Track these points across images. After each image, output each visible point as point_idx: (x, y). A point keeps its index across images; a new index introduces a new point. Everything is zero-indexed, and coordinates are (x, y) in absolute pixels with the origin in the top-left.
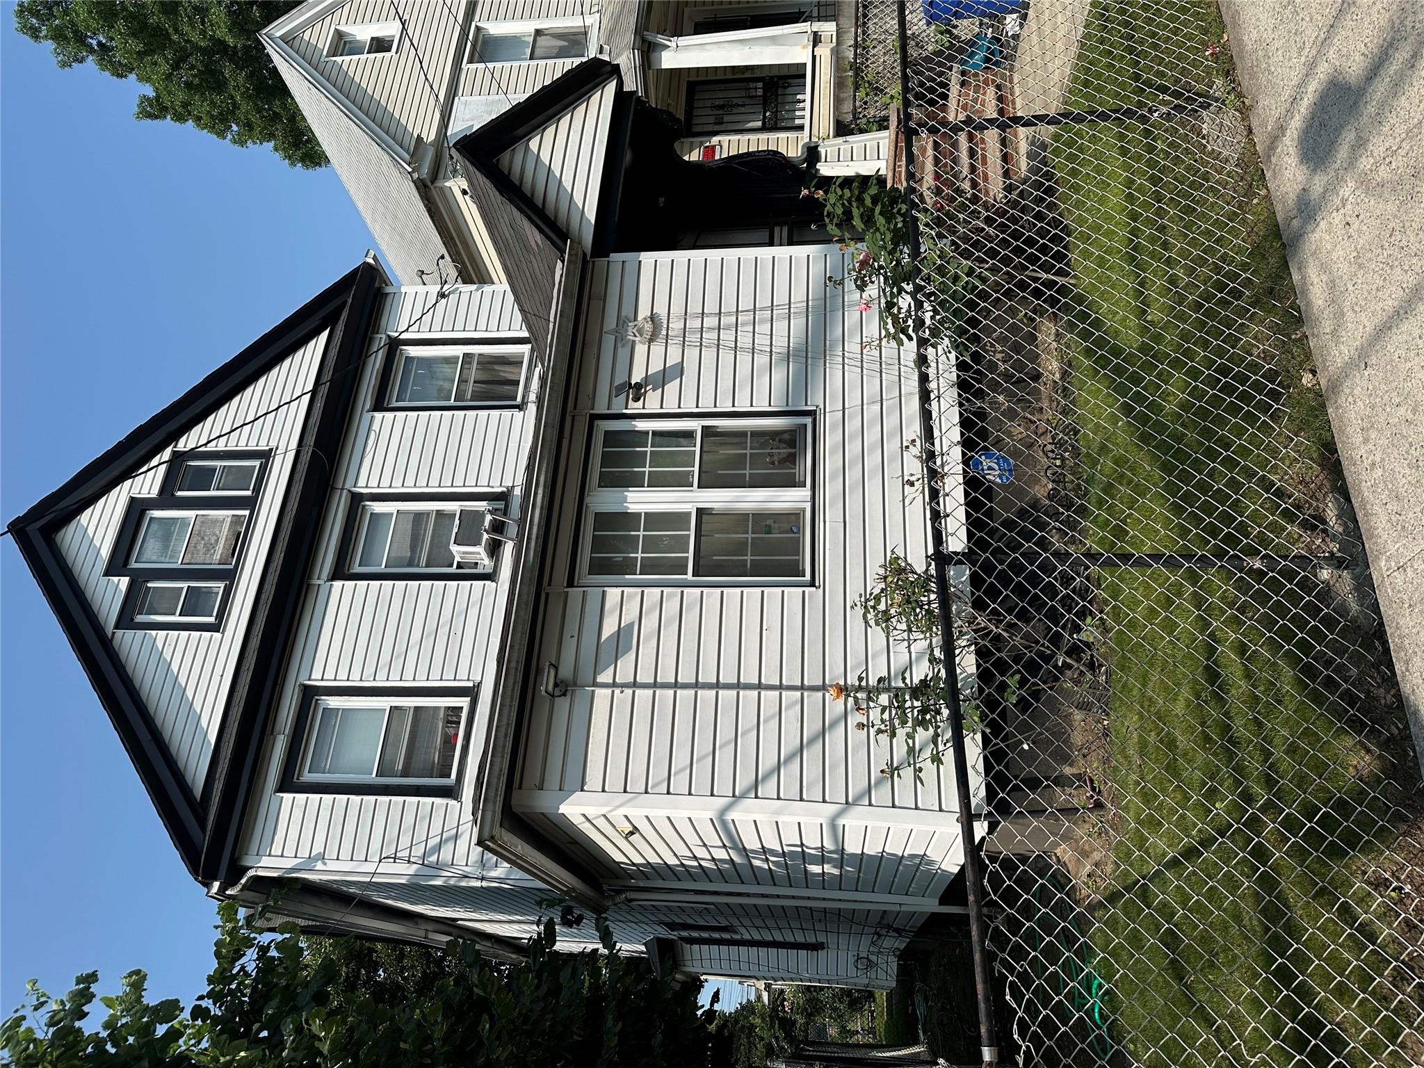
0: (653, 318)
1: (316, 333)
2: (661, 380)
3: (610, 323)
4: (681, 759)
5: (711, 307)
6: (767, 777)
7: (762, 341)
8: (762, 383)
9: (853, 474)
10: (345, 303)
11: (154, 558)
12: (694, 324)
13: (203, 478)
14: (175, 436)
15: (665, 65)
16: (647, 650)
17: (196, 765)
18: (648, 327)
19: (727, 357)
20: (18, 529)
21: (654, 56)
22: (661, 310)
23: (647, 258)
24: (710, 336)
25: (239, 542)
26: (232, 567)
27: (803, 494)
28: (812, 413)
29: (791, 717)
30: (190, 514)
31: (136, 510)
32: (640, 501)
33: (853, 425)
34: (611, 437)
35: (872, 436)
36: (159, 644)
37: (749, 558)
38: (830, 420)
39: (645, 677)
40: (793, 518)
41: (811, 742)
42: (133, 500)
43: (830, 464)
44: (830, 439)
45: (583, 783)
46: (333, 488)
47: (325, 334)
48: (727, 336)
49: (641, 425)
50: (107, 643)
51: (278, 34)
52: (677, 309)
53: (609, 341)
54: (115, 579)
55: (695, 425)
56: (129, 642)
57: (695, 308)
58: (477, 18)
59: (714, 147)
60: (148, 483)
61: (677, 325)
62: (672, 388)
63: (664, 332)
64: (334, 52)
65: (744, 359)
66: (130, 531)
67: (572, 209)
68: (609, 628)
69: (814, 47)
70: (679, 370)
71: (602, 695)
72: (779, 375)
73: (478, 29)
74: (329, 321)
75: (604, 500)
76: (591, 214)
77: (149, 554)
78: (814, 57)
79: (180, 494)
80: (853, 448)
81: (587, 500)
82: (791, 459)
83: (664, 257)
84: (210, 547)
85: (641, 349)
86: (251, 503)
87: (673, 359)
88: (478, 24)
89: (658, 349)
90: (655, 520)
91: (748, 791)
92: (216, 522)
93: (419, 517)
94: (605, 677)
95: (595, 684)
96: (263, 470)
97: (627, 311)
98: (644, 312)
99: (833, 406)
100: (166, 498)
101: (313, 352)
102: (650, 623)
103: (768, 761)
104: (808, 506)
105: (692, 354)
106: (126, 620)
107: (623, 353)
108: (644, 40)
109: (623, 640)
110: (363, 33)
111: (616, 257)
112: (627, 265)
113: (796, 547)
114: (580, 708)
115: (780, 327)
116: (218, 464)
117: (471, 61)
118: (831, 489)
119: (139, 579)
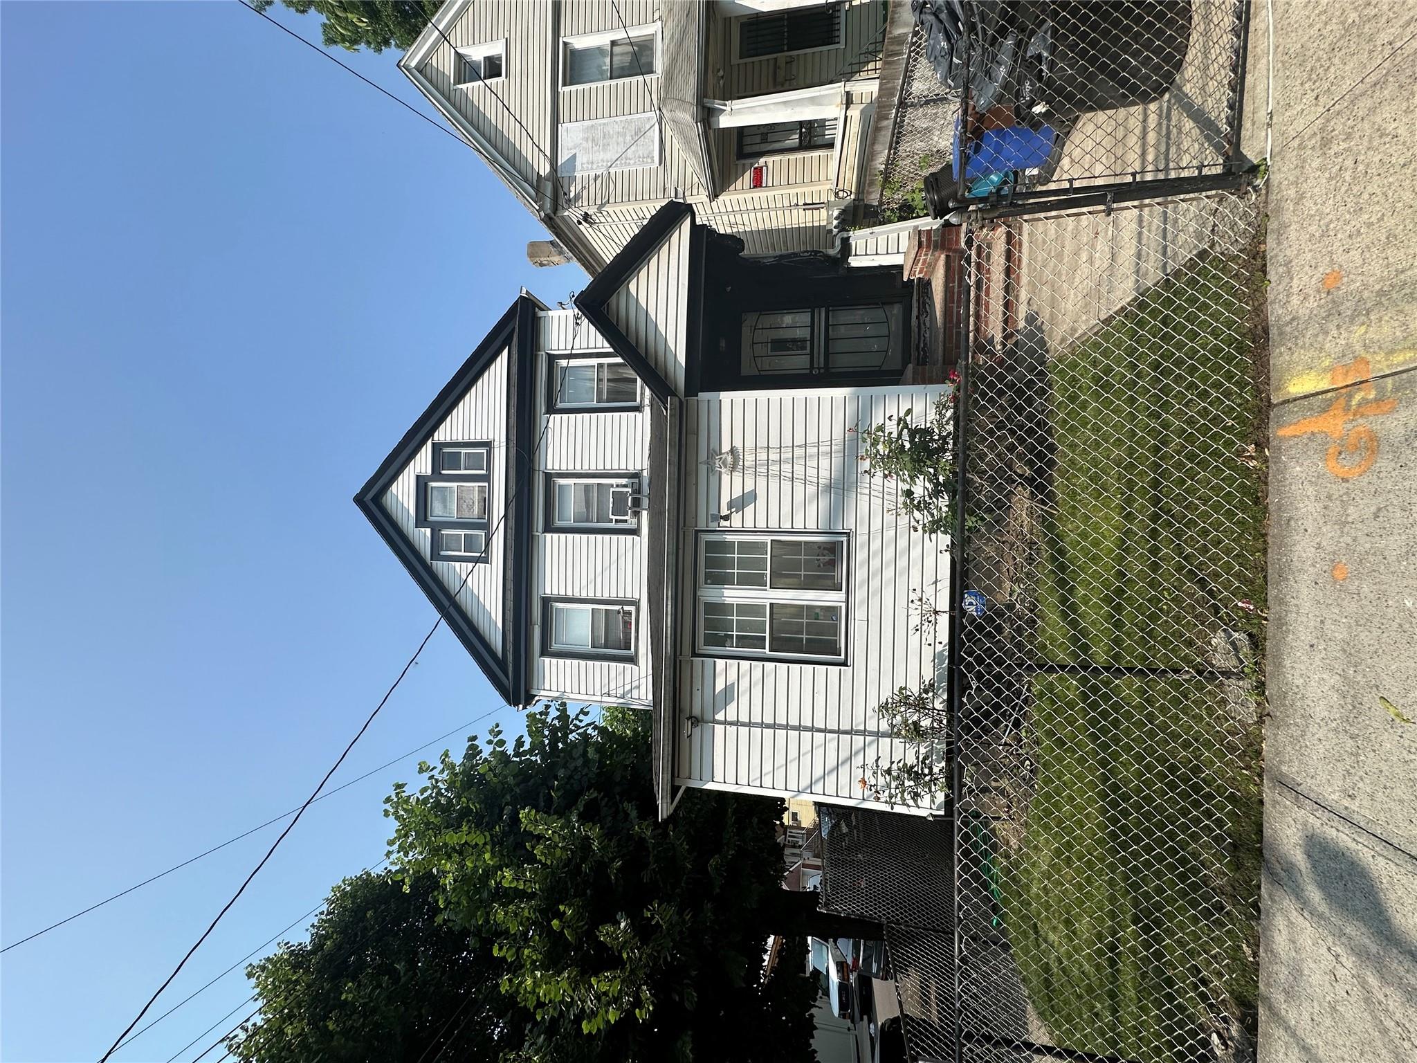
0: (733, 451)
1: (498, 352)
2: (740, 504)
3: (703, 456)
4: (768, 767)
5: (774, 443)
6: (817, 781)
7: (812, 472)
8: (811, 510)
9: (875, 583)
10: (514, 329)
11: (440, 514)
12: (762, 456)
13: (454, 461)
14: (430, 434)
15: (722, 125)
16: (744, 700)
17: (497, 641)
18: (730, 459)
19: (786, 486)
20: (359, 500)
21: (712, 120)
22: (738, 444)
23: (726, 397)
24: (774, 469)
25: (486, 504)
26: (486, 521)
27: (841, 595)
28: (848, 535)
29: (832, 746)
30: (454, 485)
31: (422, 483)
32: (733, 595)
33: (875, 545)
34: (712, 546)
35: (889, 554)
36: (458, 569)
37: (804, 636)
38: (861, 539)
39: (744, 718)
40: (832, 611)
41: (843, 763)
42: (418, 477)
43: (860, 575)
44: (860, 556)
45: (713, 777)
46: (534, 470)
47: (505, 352)
48: (786, 468)
49: (729, 538)
50: (429, 569)
51: (413, 64)
52: (750, 444)
53: (703, 469)
54: (423, 530)
55: (768, 539)
56: (440, 567)
57: (762, 442)
58: (562, 34)
59: (762, 167)
60: (423, 462)
61: (750, 459)
62: (749, 510)
63: (741, 463)
64: (459, 81)
65: (799, 487)
66: (422, 497)
67: (668, 353)
68: (720, 686)
69: (847, 109)
70: (753, 496)
71: (719, 729)
72: (824, 503)
73: (565, 44)
74: (507, 342)
75: (710, 594)
76: (682, 359)
77: (438, 511)
78: (846, 117)
79: (443, 472)
80: (875, 563)
81: (699, 593)
82: (832, 564)
83: (738, 396)
84: (471, 508)
85: (725, 479)
86: (487, 478)
87: (749, 487)
88: (565, 40)
89: (737, 477)
90: (744, 609)
91: (806, 788)
92: (471, 490)
93: (587, 488)
94: (720, 716)
95: (715, 721)
96: (489, 454)
97: (714, 444)
98: (726, 448)
99: (862, 529)
100: (437, 474)
101: (502, 363)
102: (744, 684)
103: (818, 772)
104: (843, 605)
105: (762, 482)
106: (435, 555)
107: (714, 479)
108: (704, 107)
109: (729, 694)
110: (477, 54)
111: (703, 396)
112: (711, 404)
113: (834, 630)
114: (707, 736)
115: (824, 463)
116: (463, 451)
117: (564, 85)
118: (860, 594)
119: (436, 528)
